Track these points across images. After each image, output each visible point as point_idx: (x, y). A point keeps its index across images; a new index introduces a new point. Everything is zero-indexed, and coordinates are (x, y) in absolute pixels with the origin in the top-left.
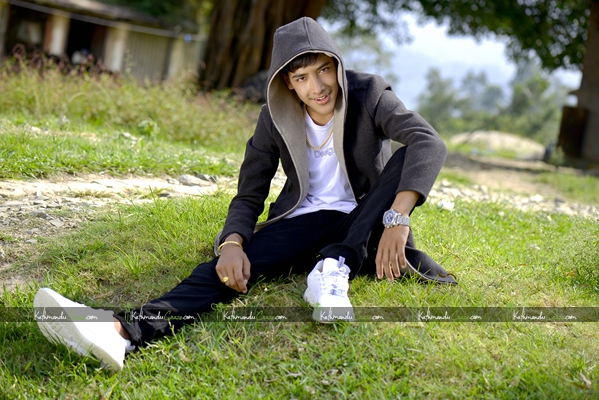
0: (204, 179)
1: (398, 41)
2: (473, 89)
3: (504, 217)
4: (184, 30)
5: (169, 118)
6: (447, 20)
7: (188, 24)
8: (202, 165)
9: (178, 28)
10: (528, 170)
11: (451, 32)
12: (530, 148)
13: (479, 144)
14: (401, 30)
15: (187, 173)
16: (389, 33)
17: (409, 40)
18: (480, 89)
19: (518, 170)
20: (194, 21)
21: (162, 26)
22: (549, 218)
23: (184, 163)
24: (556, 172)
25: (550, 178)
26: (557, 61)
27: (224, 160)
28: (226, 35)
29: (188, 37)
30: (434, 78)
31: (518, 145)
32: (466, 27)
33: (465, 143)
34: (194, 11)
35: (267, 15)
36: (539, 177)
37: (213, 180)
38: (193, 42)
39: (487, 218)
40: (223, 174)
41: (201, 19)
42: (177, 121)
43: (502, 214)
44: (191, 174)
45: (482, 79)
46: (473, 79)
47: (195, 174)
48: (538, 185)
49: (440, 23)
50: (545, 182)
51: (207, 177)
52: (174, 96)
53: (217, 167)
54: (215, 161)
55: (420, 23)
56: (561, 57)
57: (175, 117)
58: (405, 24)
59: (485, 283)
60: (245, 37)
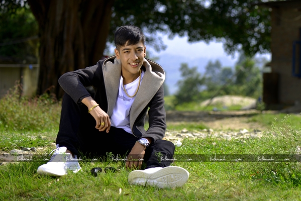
0: (27, 150)
1: (157, 49)
2: (213, 72)
3: (216, 145)
4: (28, 62)
5: (13, 116)
6: (186, 33)
7: (31, 58)
8: (25, 142)
9: (24, 62)
10: (244, 115)
11: (190, 40)
12: (249, 102)
13: (217, 104)
14: (158, 43)
15: (15, 148)
16: (151, 45)
17: (164, 48)
18: (218, 71)
19: (239, 116)
20: (34, 56)
21: (15, 62)
22: (245, 142)
23: (14, 142)
24: (261, 114)
25: (257, 118)
26: (255, 49)
27: (40, 137)
28: (51, 61)
29: (31, 66)
30: (185, 69)
31: (242, 101)
32: (199, 36)
33: (208, 105)
34: (33, 50)
35: (74, 46)
36: (251, 119)
37: (33, 150)
38: (34, 69)
39: (205, 148)
40: (39, 145)
41: (37, 54)
42: (19, 118)
43: (214, 144)
44: (19, 148)
45: (218, 64)
46: (212, 66)
47: (21, 148)
48: (250, 124)
49: (182, 35)
50: (255, 121)
51: (29, 149)
52: (14, 102)
53: (35, 142)
54: (34, 138)
55: (170, 37)
56: (257, 45)
57: (17, 116)
58: (160, 38)
59: (198, 187)
60: (62, 60)
